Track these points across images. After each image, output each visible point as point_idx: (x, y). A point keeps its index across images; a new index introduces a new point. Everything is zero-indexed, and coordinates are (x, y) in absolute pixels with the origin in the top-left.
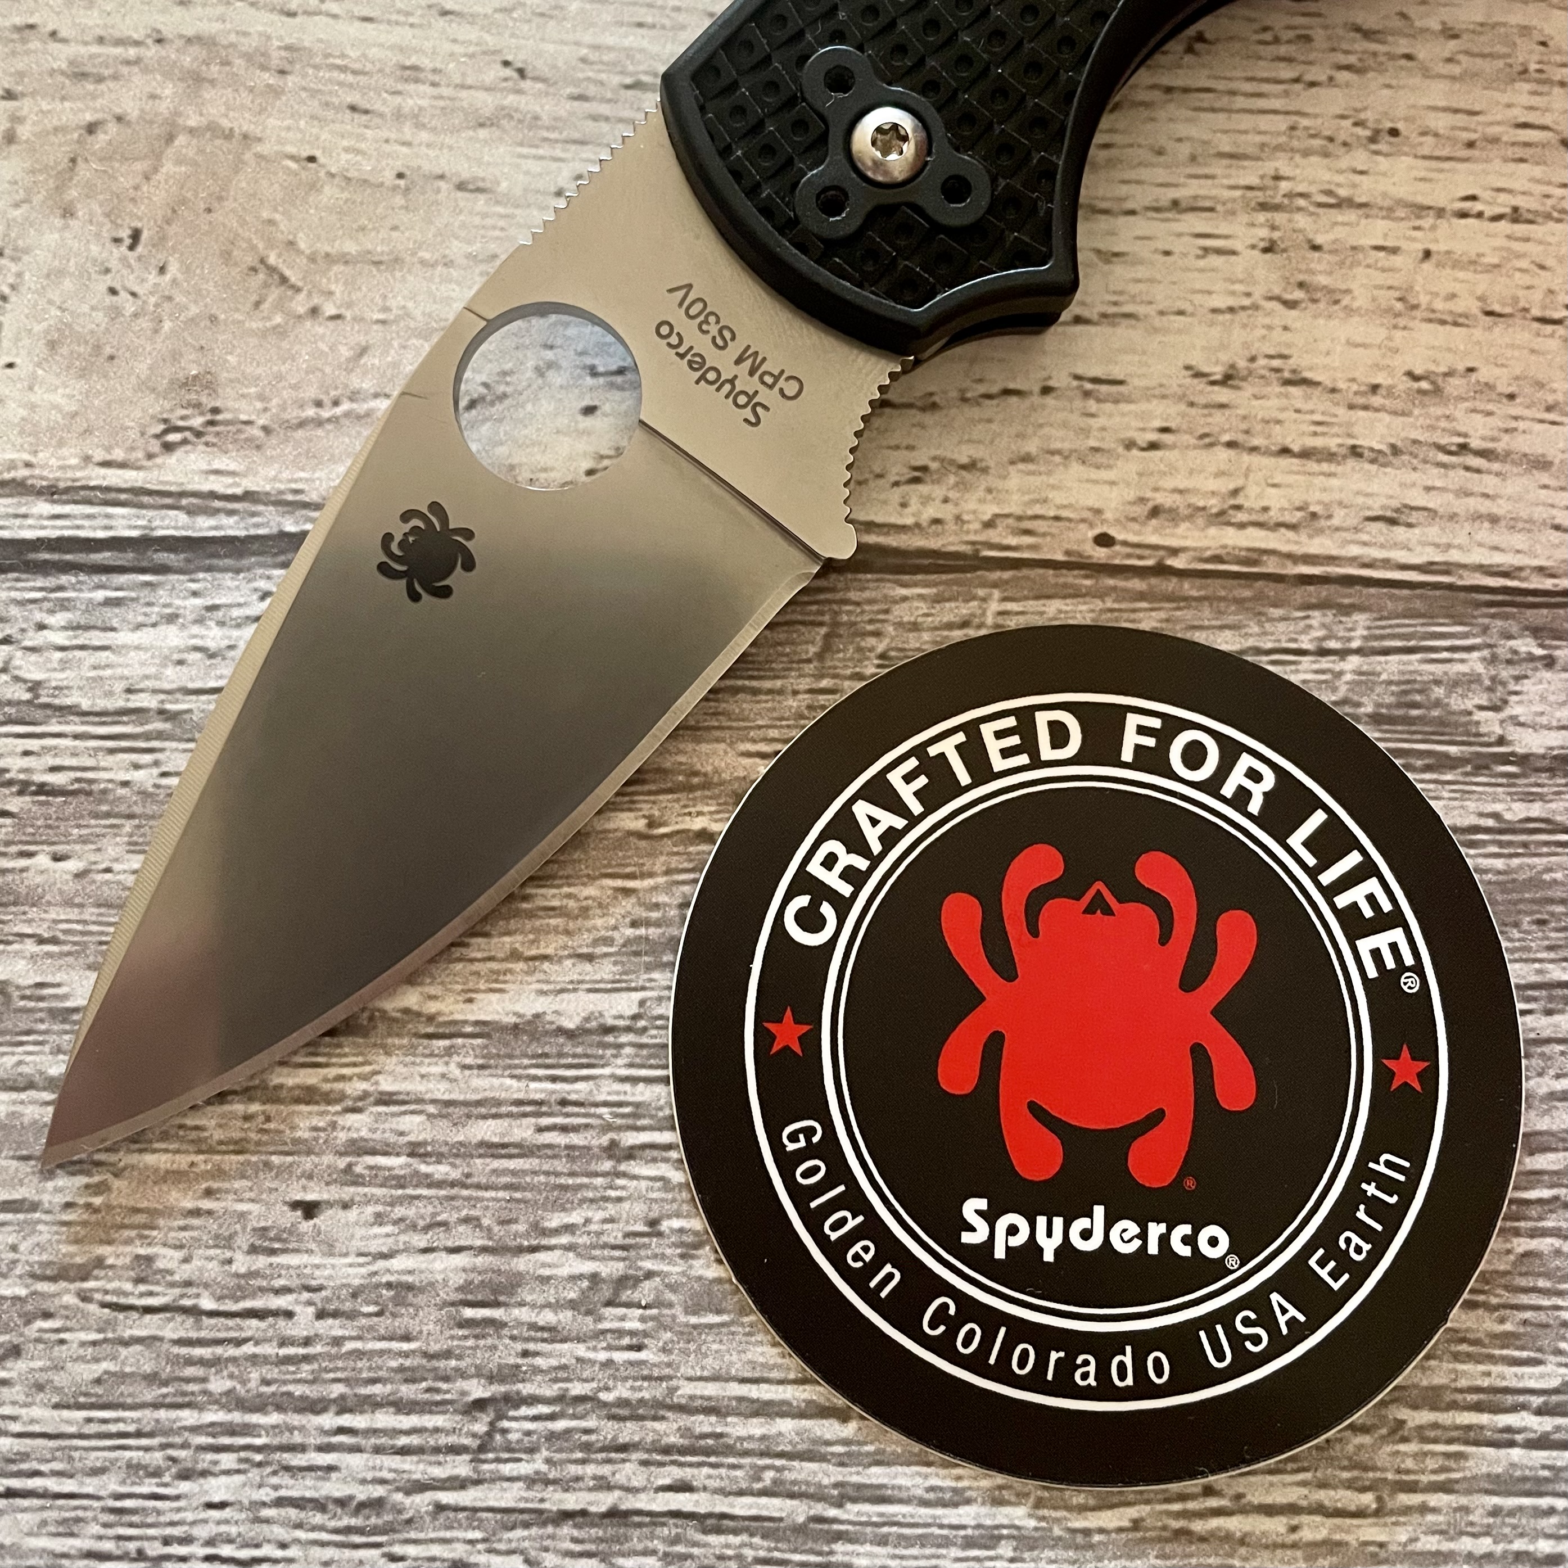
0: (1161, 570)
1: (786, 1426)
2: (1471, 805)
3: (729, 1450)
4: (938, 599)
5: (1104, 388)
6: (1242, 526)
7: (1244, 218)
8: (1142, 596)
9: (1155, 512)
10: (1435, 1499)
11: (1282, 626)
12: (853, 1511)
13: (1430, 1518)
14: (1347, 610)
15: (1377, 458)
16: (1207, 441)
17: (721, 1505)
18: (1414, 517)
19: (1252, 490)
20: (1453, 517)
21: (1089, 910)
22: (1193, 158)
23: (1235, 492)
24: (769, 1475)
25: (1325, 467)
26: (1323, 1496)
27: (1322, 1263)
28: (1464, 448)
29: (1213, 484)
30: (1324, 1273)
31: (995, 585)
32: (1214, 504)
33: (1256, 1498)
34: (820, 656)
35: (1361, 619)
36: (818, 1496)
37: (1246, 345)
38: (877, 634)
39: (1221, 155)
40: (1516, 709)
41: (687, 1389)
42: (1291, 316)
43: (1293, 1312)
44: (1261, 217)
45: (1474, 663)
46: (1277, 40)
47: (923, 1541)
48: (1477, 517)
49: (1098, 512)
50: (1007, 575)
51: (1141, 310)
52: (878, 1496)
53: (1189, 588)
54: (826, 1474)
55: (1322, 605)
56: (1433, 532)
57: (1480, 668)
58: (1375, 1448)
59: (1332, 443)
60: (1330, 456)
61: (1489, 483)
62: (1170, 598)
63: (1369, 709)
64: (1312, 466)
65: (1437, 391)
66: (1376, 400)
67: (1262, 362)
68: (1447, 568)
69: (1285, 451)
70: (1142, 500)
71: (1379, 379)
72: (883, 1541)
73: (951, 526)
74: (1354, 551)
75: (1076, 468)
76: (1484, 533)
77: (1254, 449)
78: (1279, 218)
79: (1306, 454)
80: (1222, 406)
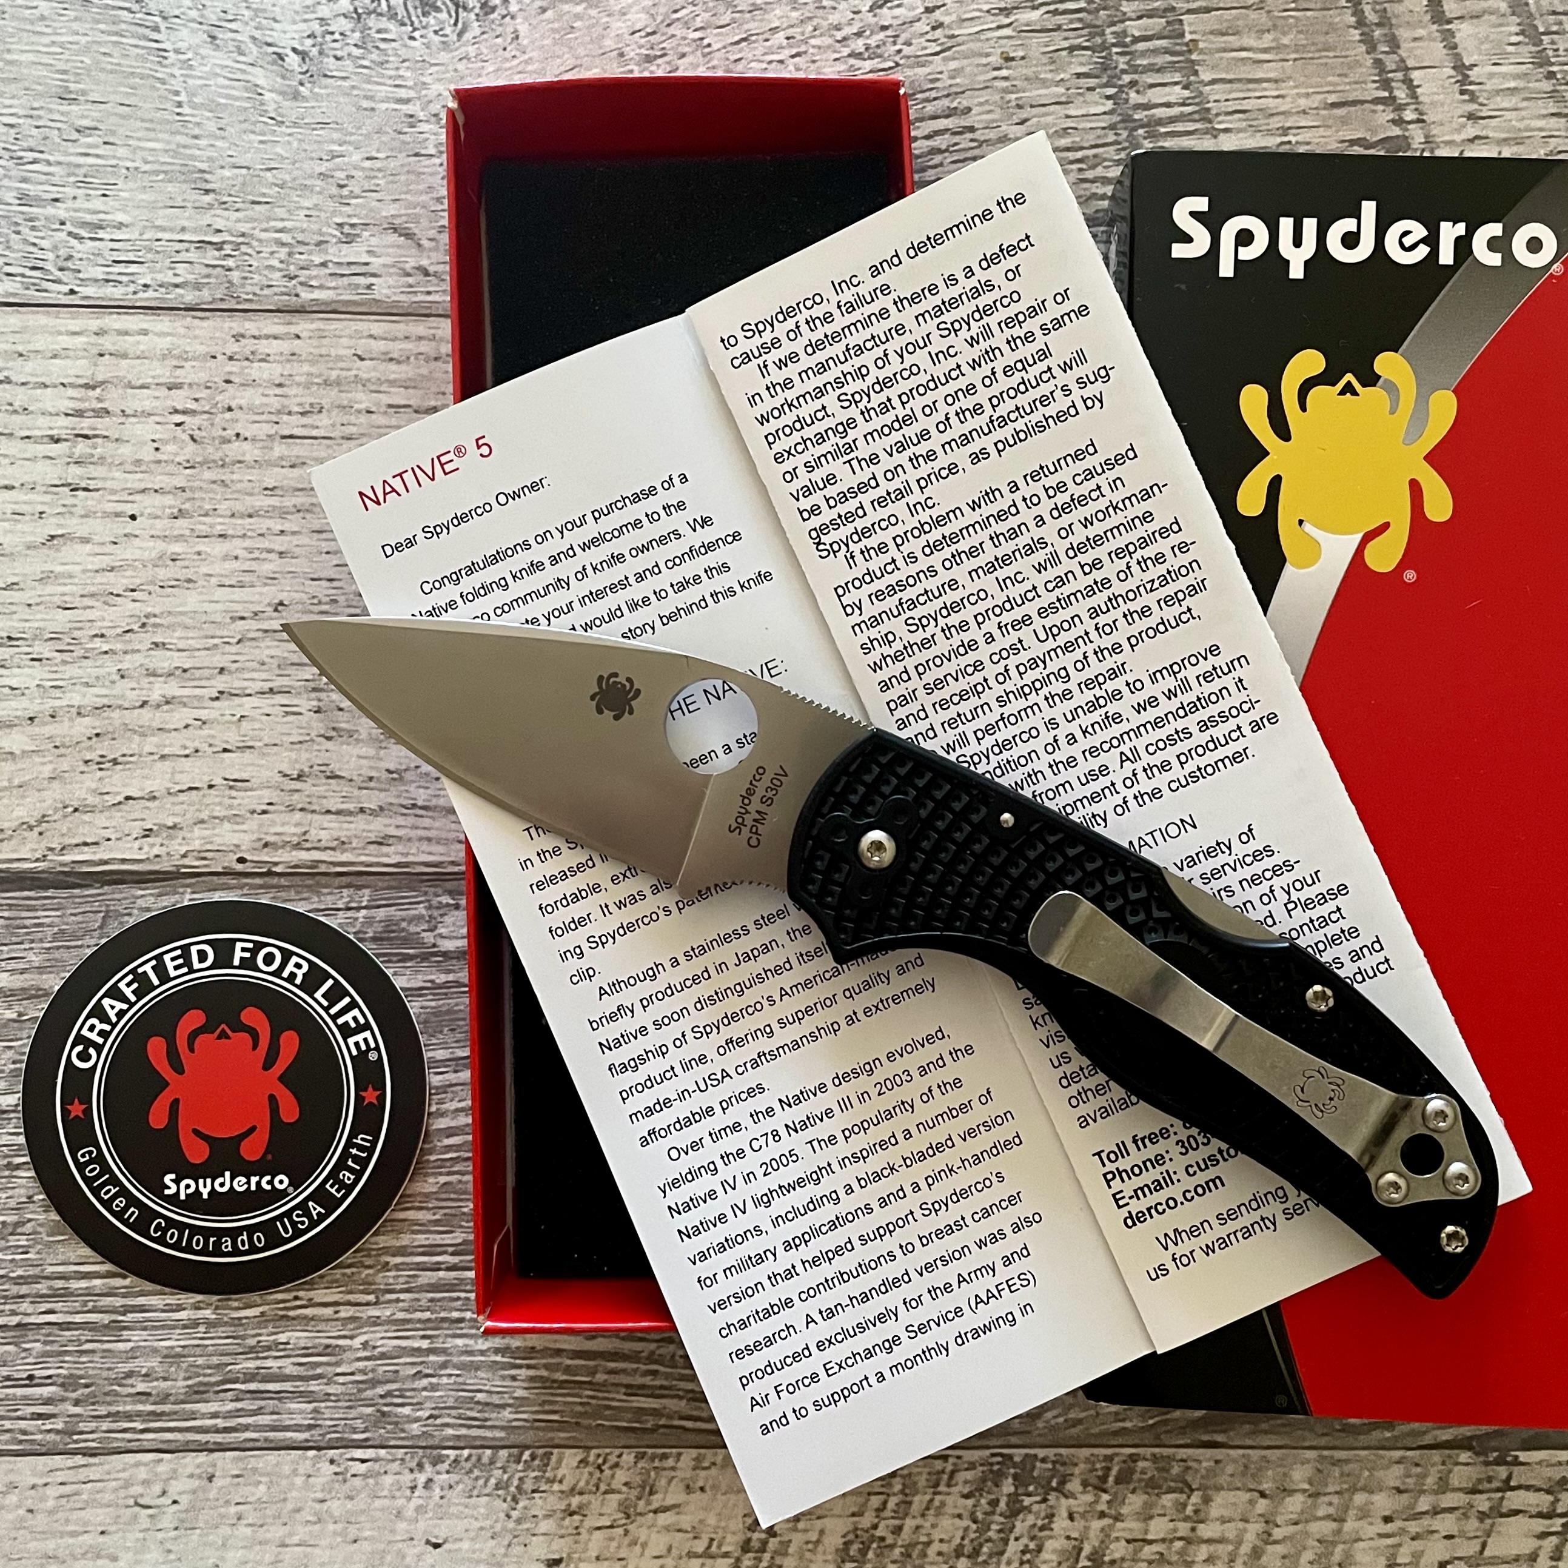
0: (270, 873)
1: (97, 1282)
2: (420, 977)
3: (72, 1294)
4: (160, 895)
5: (239, 784)
6: (308, 849)
7: (305, 696)
8: (261, 887)
9: (266, 845)
10: (402, 1296)
11: (329, 897)
12: (130, 1316)
13: (401, 1304)
14: (359, 888)
15: (373, 813)
16: (291, 808)
17: (69, 1318)
18: (391, 841)
19: (313, 832)
20: (409, 840)
21: (219, 1038)
22: (279, 666)
23: (305, 833)
24: (91, 1304)
25: (348, 818)
26: (352, 1298)
27: (332, 1186)
28: (414, 806)
29: (293, 830)
30: (333, 1191)
31: (188, 886)
32: (295, 840)
33: (318, 1300)
34: (101, 927)
35: (367, 892)
36: (114, 1311)
37: (308, 760)
38: (129, 915)
39: (293, 664)
40: (442, 930)
41: (51, 1269)
42: (329, 745)
43: (319, 1209)
44: (313, 695)
45: (421, 909)
46: (320, 603)
47: (163, 1327)
48: (421, 839)
49: (237, 846)
50: (193, 880)
51: (258, 744)
52: (142, 1309)
53: (283, 881)
54: (118, 1302)
55: (348, 886)
56: (400, 848)
57: (424, 912)
58: (374, 1275)
59: (351, 806)
60: (350, 813)
61: (427, 822)
62: (273, 887)
63: (371, 935)
64: (342, 818)
65: (401, 779)
66: (372, 784)
67: (316, 768)
68: (407, 865)
69: (328, 812)
70: (260, 839)
71: (373, 774)
72: (145, 1329)
73: (165, 858)
74: (363, 859)
75: (227, 825)
76: (425, 846)
77: (313, 812)
78: (323, 695)
79: (339, 813)
80: (297, 791)
